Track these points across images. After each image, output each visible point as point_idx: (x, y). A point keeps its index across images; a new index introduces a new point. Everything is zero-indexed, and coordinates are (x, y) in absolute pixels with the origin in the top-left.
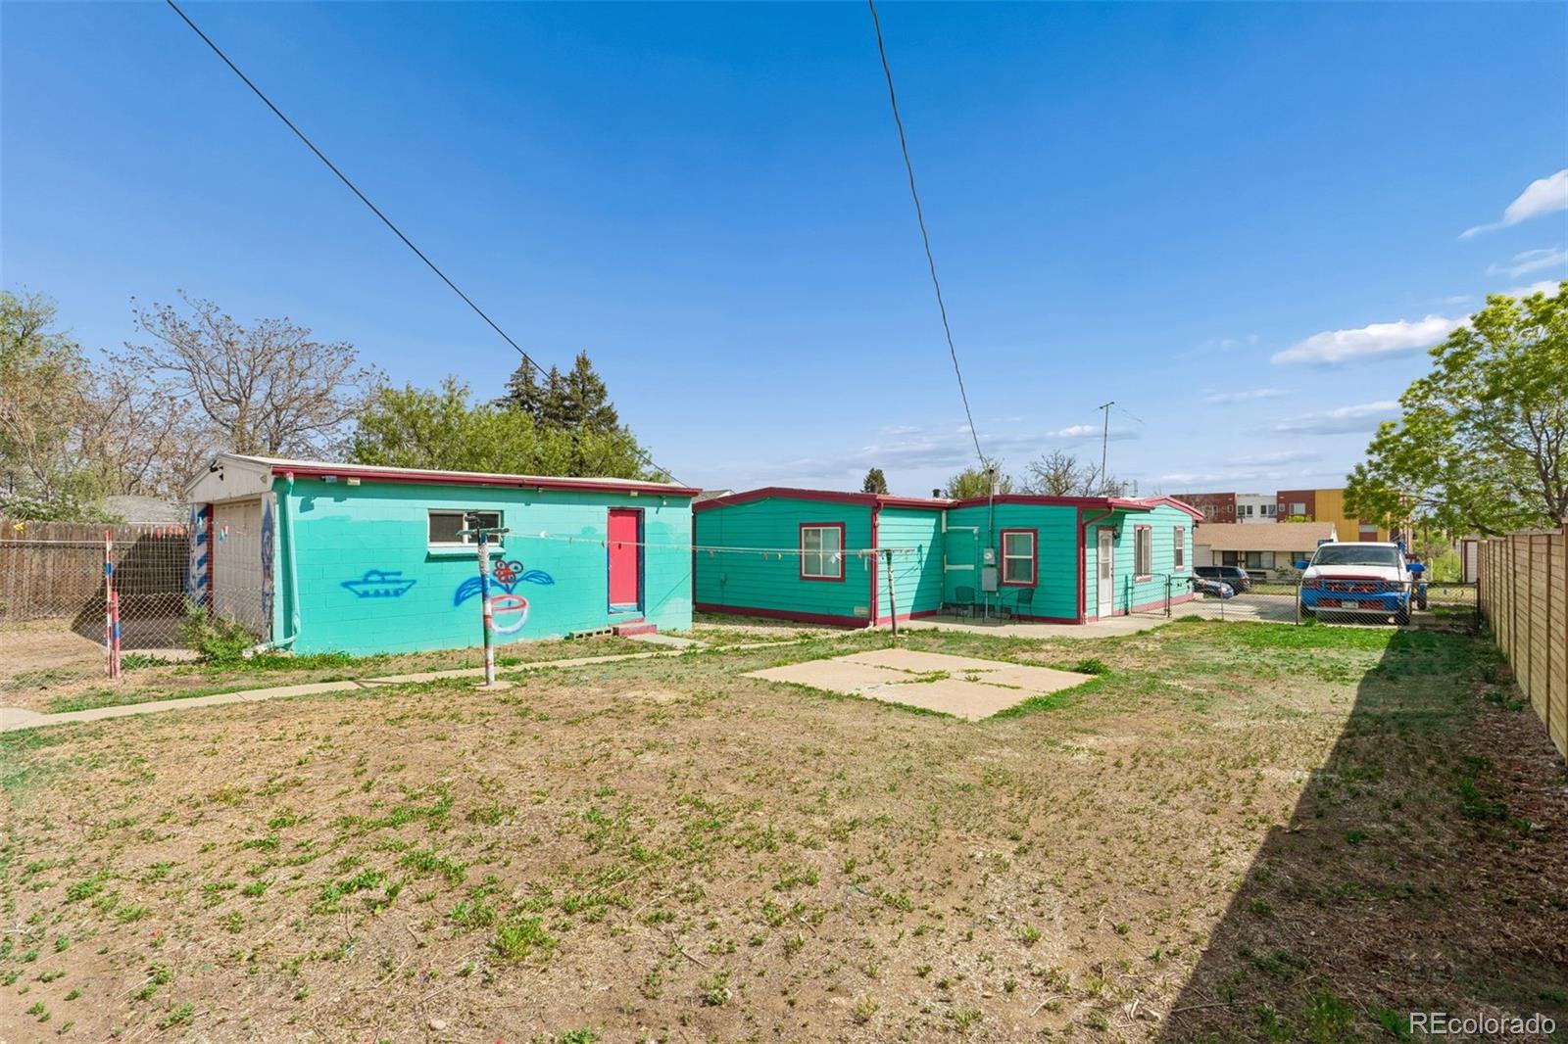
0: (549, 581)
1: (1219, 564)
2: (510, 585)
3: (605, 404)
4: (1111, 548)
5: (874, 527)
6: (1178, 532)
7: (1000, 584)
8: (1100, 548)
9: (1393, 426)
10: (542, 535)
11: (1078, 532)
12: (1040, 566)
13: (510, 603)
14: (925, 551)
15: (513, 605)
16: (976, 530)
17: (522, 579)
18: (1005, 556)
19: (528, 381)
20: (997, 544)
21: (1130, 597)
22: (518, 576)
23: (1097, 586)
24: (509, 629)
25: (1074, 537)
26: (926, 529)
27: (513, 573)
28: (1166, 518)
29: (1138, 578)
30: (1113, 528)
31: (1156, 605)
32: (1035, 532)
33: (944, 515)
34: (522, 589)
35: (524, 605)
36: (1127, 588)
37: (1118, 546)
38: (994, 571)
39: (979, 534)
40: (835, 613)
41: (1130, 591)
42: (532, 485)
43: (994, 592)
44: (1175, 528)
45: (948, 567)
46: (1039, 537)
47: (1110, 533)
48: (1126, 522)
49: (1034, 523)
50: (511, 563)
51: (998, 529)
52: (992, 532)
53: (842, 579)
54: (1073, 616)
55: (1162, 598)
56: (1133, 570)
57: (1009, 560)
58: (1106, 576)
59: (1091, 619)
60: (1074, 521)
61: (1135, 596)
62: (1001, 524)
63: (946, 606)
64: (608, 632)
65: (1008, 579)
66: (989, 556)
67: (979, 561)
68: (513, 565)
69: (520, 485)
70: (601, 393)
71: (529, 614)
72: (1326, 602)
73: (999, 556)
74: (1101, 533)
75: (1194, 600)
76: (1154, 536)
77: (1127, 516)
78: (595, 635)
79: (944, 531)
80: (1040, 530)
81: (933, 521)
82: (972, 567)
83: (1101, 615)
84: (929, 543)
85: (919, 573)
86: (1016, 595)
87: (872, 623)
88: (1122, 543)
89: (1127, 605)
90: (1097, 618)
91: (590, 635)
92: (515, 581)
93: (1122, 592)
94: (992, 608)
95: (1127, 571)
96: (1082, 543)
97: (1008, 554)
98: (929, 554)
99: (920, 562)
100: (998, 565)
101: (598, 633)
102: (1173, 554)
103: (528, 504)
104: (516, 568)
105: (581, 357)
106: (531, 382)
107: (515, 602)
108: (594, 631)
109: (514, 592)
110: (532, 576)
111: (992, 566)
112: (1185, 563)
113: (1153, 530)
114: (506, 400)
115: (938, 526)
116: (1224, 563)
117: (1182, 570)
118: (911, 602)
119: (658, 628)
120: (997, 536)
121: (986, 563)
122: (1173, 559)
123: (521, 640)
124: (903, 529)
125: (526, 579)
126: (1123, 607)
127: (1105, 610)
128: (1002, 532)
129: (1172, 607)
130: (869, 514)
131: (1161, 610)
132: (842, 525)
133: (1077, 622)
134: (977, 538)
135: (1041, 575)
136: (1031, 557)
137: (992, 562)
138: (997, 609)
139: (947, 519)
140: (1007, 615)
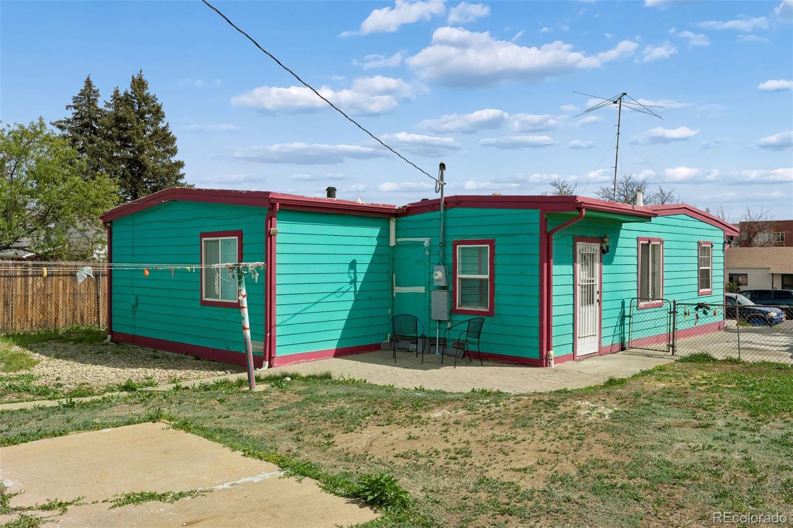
1: (778, 287)
3: (161, 125)
4: (597, 266)
5: (270, 236)
6: (704, 250)
7: (453, 311)
8: (578, 266)
11: (541, 244)
12: (498, 289)
14: (362, 269)
16: (426, 241)
18: (459, 276)
19: (92, 103)
20: (450, 260)
21: (627, 327)
23: (574, 315)
25: (536, 249)
26: (365, 241)
28: (686, 231)
29: (642, 304)
30: (601, 240)
31: (657, 339)
32: (492, 243)
33: (393, 224)
36: (623, 317)
37: (610, 262)
38: (444, 293)
39: (430, 248)
41: (627, 320)
43: (446, 322)
44: (699, 243)
45: (397, 290)
46: (497, 250)
47: (596, 247)
48: (622, 233)
49: (488, 232)
51: (450, 240)
52: (443, 245)
54: (535, 355)
55: (664, 330)
56: (634, 294)
57: (462, 280)
58: (590, 301)
59: (558, 360)
60: (536, 229)
61: (635, 327)
62: (454, 234)
63: (395, 338)
65: (463, 302)
66: (439, 275)
67: (429, 283)
70: (158, 113)
73: (452, 273)
74: (580, 246)
75: (726, 329)
76: (666, 252)
77: (624, 225)
79: (392, 243)
80: (498, 241)
81: (376, 231)
82: (421, 289)
83: (579, 353)
84: (368, 259)
85: (351, 296)
86: (465, 327)
87: (266, 363)
88: (616, 260)
89: (624, 338)
90: (573, 357)
93: (615, 321)
94: (443, 342)
95: (625, 295)
96: (546, 257)
97: (463, 272)
98: (368, 273)
99: (354, 282)
100: (449, 288)
102: (696, 274)
105: (136, 77)
106: (93, 104)
111: (443, 288)
112: (714, 286)
113: (666, 244)
114: (68, 121)
115: (383, 237)
116: (783, 286)
117: (710, 293)
118: (338, 334)
120: (449, 249)
121: (436, 284)
122: (696, 281)
124: (322, 240)
126: (617, 340)
127: (587, 345)
128: (455, 244)
129: (678, 342)
130: (263, 219)
131: (663, 346)
132: (240, 234)
133: (540, 362)
134: (427, 253)
135: (498, 300)
136: (487, 277)
137: (443, 284)
138: (450, 344)
139: (397, 229)
140: (460, 353)
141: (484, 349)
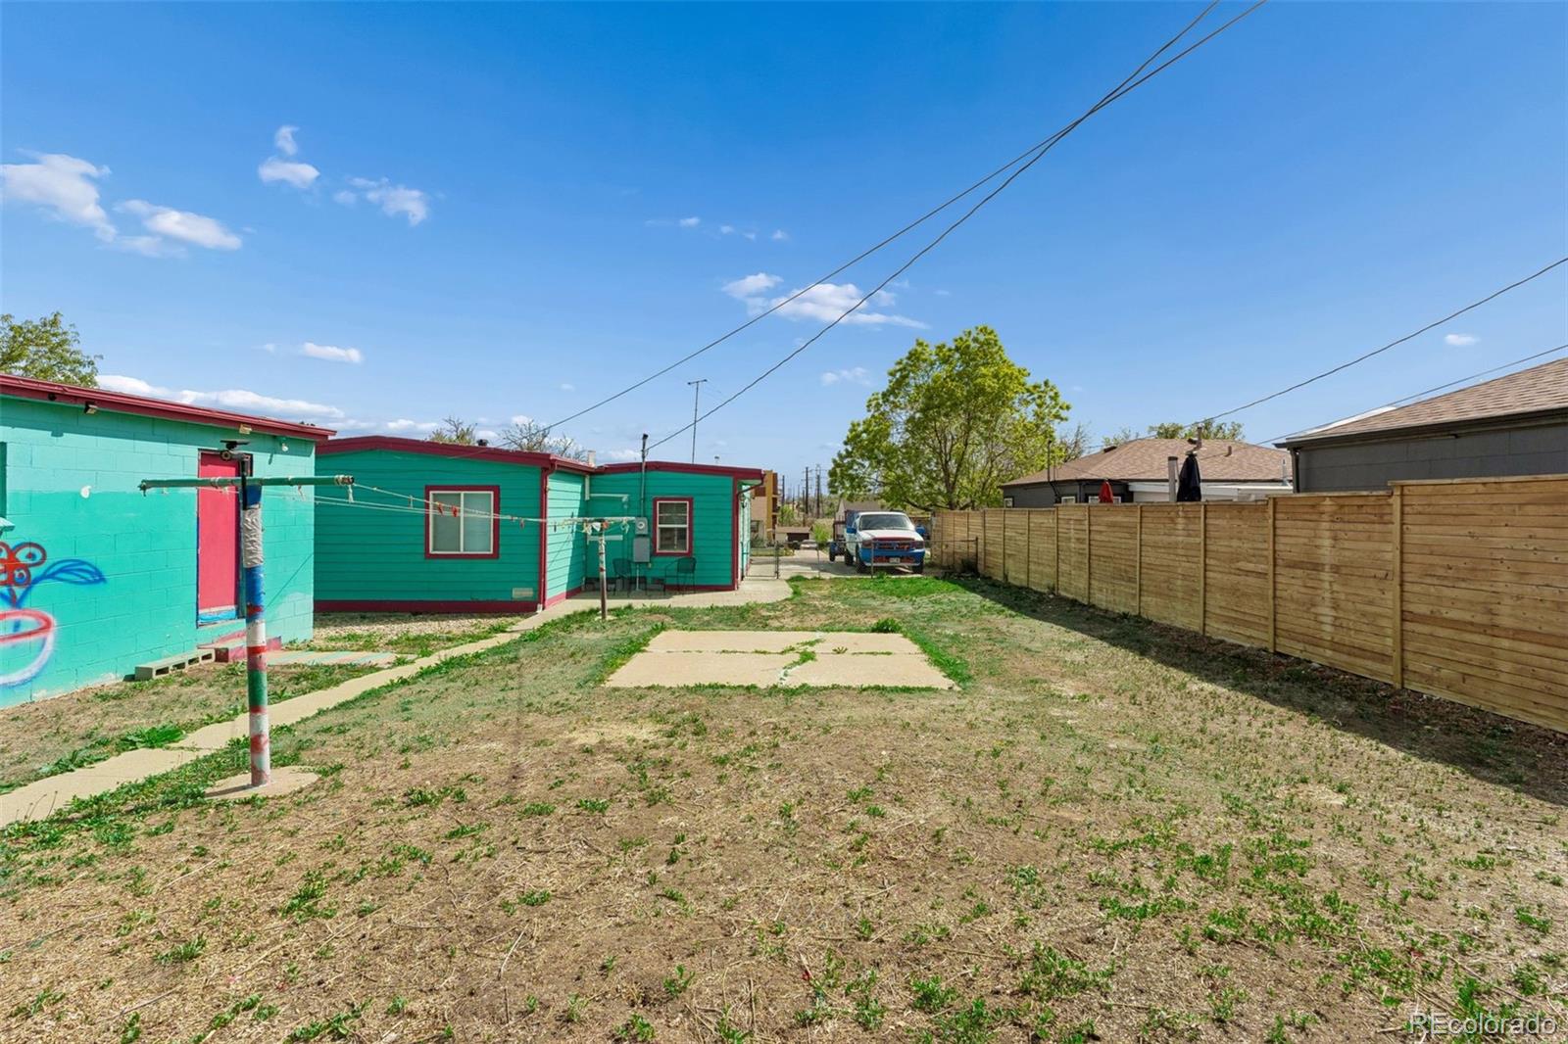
0: (98, 577)
2: (18, 591)
5: (544, 491)
7: (653, 554)
9: (859, 425)
10: (85, 493)
11: (733, 502)
12: (695, 535)
13: (17, 625)
14: (575, 520)
15: (23, 630)
16: (625, 497)
17: (44, 577)
18: (659, 526)
20: (650, 512)
22: (35, 572)
24: (15, 677)
25: (729, 506)
26: (576, 496)
27: (26, 567)
32: (691, 500)
33: (587, 481)
34: (43, 597)
35: (47, 626)
38: (647, 541)
39: (629, 502)
40: (482, 598)
42: (76, 398)
43: (647, 564)
46: (695, 506)
49: (686, 492)
50: (20, 547)
51: (651, 497)
52: (643, 500)
53: (496, 555)
54: (728, 582)
57: (662, 530)
60: (730, 491)
62: (653, 492)
63: (588, 581)
64: (205, 657)
65: (662, 547)
66: (641, 525)
67: (628, 532)
68: (26, 551)
69: (52, 396)
71: (57, 642)
72: (878, 559)
73: (652, 525)
78: (187, 666)
79: (587, 498)
80: (696, 499)
81: (578, 487)
82: (621, 537)
84: (577, 512)
85: (571, 545)
86: (675, 565)
87: (540, 606)
91: (180, 666)
92: (29, 583)
94: (644, 580)
96: (736, 511)
98: (577, 524)
99: (572, 533)
100: (651, 535)
101: (191, 662)
103: (57, 434)
104: (31, 556)
107: (29, 623)
108: (185, 659)
109: (26, 604)
110: (61, 570)
111: (644, 536)
115: (583, 493)
118: (567, 579)
119: (285, 640)
120: (650, 505)
121: (638, 533)
123: (40, 695)
124: (561, 495)
125: (52, 576)
128: (654, 501)
130: (537, 477)
132: (496, 489)
133: (731, 587)
134: (626, 507)
135: (696, 543)
136: (687, 526)
137: (645, 532)
138: (649, 581)
139: (591, 486)
140: (660, 586)
141: (698, 582)
